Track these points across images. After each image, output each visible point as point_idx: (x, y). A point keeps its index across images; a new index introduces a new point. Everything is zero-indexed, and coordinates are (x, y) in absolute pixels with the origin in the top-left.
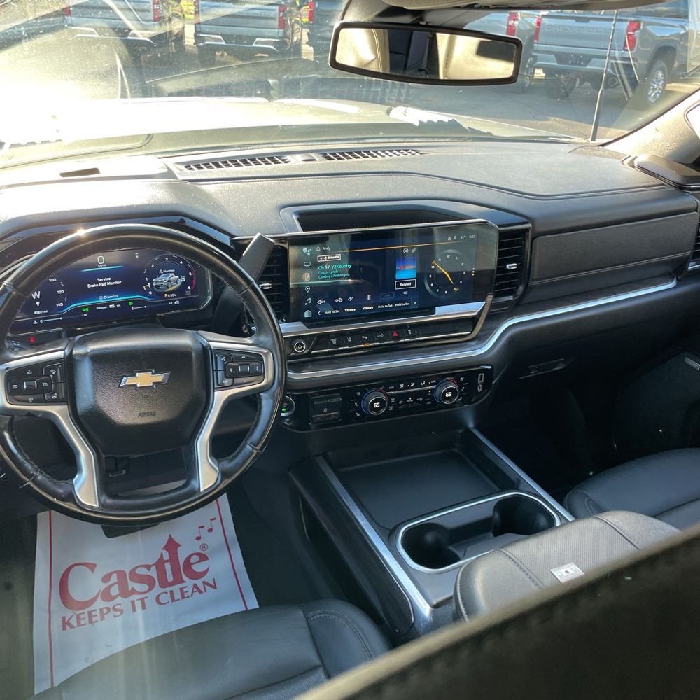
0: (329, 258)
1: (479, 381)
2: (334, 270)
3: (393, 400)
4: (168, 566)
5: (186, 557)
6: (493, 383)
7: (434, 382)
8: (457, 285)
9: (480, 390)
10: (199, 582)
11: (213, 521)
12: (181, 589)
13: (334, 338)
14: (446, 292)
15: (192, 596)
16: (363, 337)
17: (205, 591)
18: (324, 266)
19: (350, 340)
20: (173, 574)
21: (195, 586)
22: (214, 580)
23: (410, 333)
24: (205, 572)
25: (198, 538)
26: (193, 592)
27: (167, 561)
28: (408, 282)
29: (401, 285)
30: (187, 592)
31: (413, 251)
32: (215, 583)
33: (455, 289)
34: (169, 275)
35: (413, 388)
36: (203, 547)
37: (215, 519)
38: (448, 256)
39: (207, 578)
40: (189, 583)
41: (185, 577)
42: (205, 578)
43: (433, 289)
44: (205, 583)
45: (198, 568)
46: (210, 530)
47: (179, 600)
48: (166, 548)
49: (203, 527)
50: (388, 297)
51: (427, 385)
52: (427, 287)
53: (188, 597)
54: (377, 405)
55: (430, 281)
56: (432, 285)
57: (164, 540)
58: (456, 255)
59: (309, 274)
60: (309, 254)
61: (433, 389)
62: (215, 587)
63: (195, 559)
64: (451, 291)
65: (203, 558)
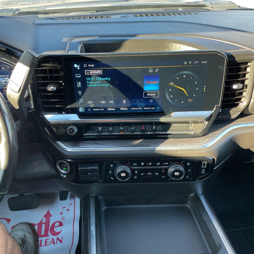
0: (94, 72)
1: (202, 167)
2: (98, 81)
3: (136, 172)
4: (44, 226)
5: (54, 222)
6: (214, 169)
7: (167, 164)
8: (191, 97)
9: (203, 172)
10: (55, 238)
11: (70, 205)
12: (46, 240)
13: (100, 126)
14: (182, 102)
15: (50, 245)
16: (120, 128)
17: (56, 243)
18: (90, 78)
19: (111, 129)
20: (45, 231)
21: (53, 239)
22: (62, 237)
23: (154, 128)
24: (59, 233)
25: (61, 213)
26: (51, 243)
27: (44, 223)
28: (153, 93)
29: (148, 95)
30: (48, 242)
31: (157, 71)
32: (62, 240)
33: (189, 100)
34: (5, 79)
35: (150, 166)
36: (63, 218)
37: (71, 204)
38: (184, 76)
39: (59, 236)
40: (51, 237)
41: (49, 234)
42: (58, 236)
43: (173, 99)
44: (58, 239)
45: (57, 230)
46: (68, 210)
47: (43, 246)
48: (45, 216)
49: (65, 207)
50: (138, 102)
51: (161, 165)
52: (168, 97)
53: (48, 245)
54: (123, 175)
55: (170, 94)
56: (171, 96)
57: (45, 212)
58: (191, 76)
59: (80, 83)
60: (78, 68)
61: (166, 169)
62: (61, 242)
63: (57, 224)
64: (186, 101)
65: (61, 224)
